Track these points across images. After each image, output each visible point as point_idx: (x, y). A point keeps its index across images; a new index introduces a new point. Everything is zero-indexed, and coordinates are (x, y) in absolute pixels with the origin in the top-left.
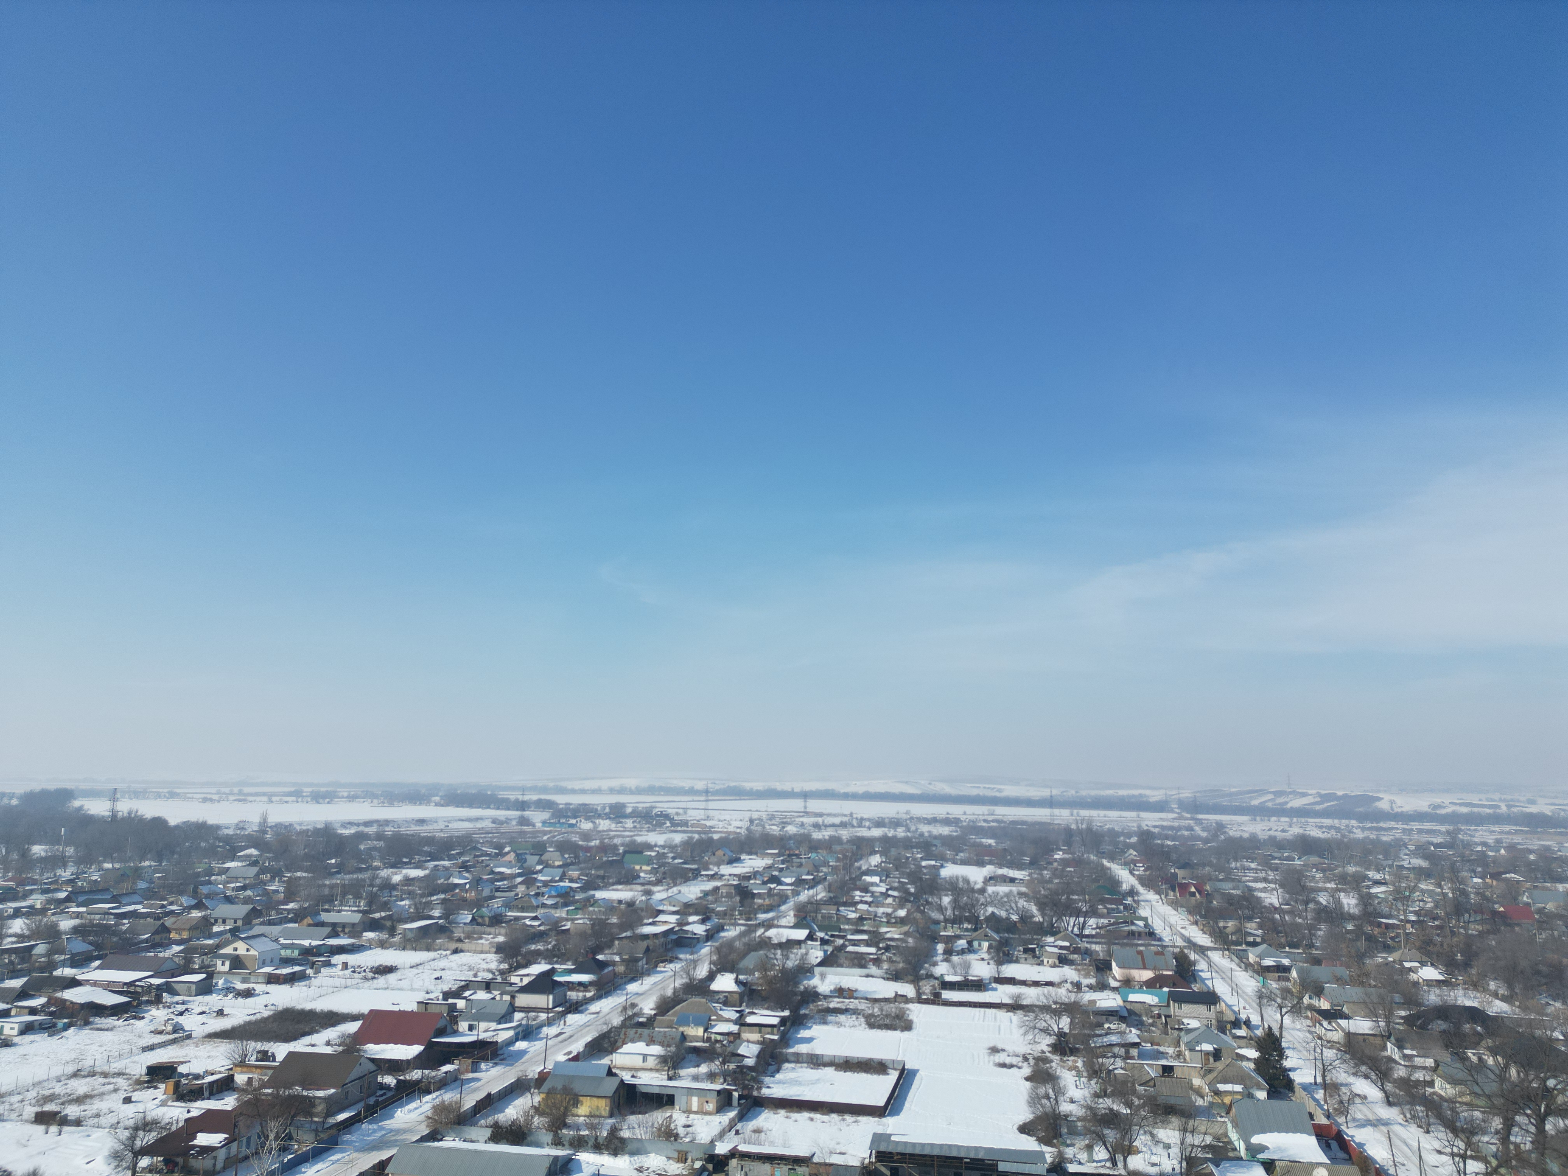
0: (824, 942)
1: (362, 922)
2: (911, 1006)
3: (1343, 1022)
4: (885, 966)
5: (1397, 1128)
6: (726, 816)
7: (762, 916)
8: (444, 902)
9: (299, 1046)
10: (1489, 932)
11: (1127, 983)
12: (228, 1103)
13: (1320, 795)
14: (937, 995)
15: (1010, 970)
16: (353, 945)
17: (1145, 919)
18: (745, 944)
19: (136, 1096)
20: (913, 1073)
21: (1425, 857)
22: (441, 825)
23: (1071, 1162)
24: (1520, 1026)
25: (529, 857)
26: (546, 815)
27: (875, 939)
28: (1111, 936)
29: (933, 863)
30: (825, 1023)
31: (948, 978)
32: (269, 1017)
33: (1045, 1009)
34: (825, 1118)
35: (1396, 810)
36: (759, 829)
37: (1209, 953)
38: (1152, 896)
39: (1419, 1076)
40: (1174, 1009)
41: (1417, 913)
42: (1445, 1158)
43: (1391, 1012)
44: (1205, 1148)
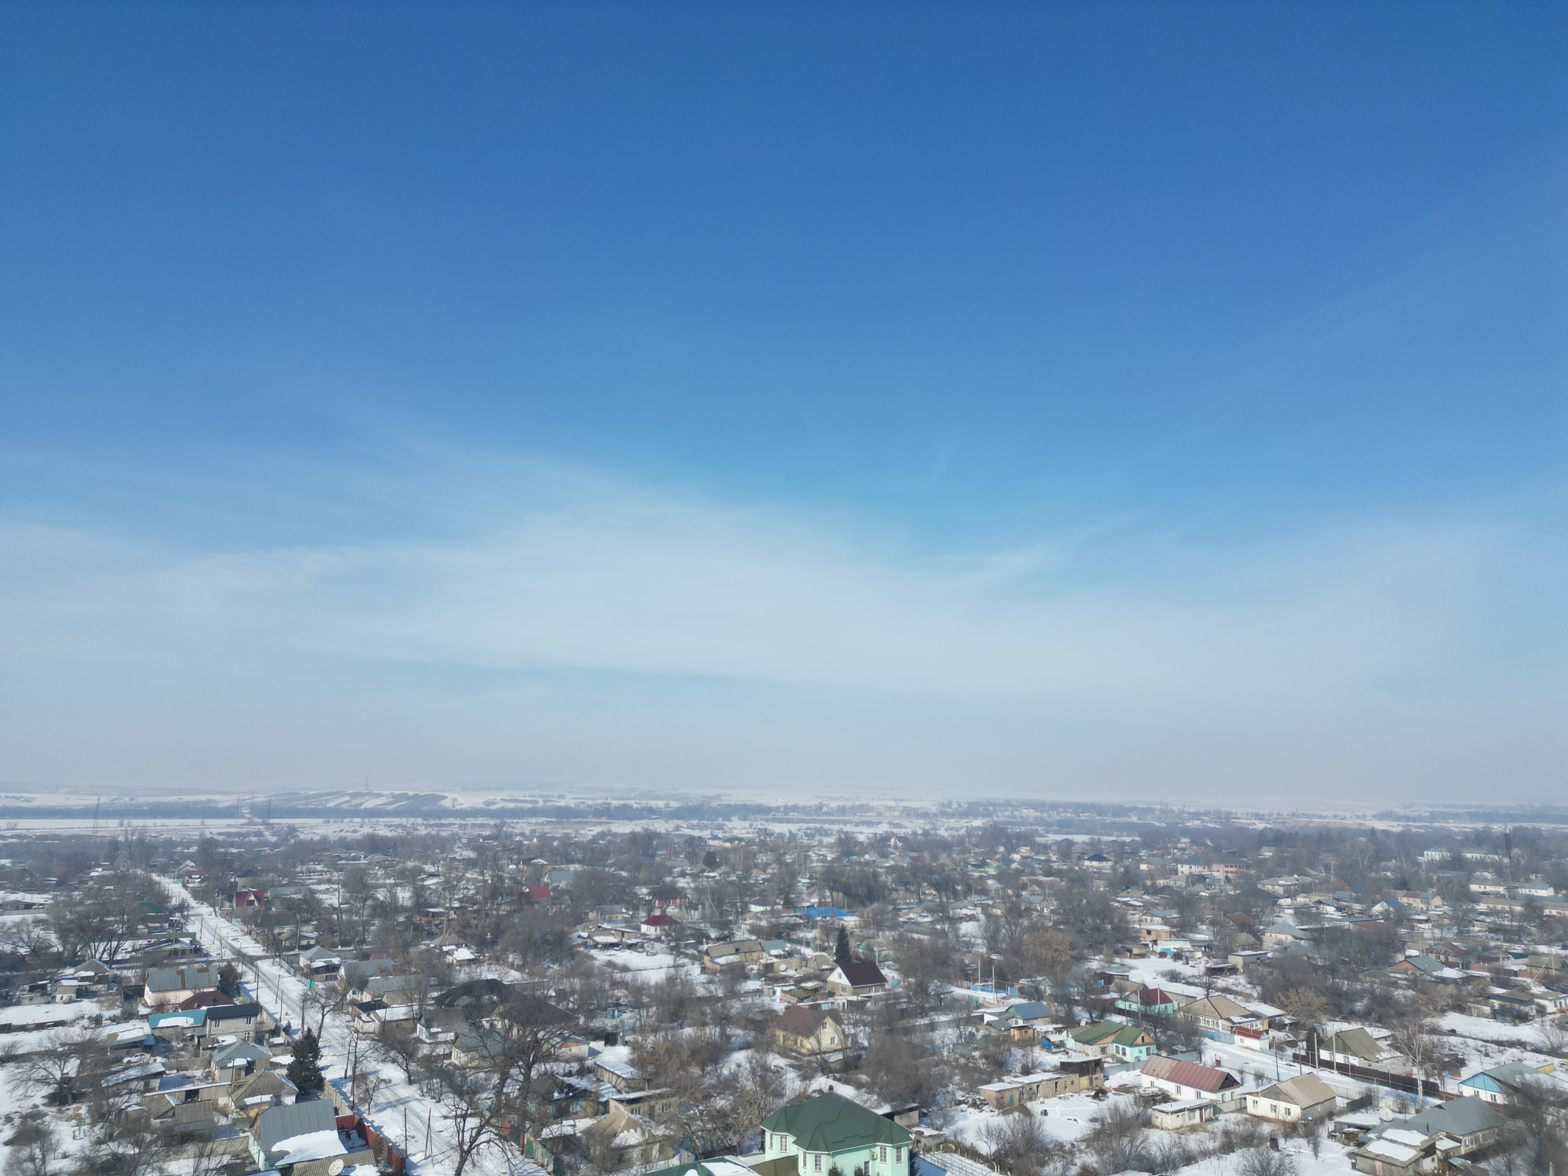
3: (381, 1012)
5: (414, 1105)
10: (515, 911)
11: (160, 1008)
13: (394, 796)
15: (6, 1016)
17: (193, 935)
21: (474, 849)
24: (525, 989)
28: (147, 959)
33: (48, 1054)
35: (458, 807)
37: (259, 963)
38: (205, 909)
39: (440, 1050)
40: (211, 1027)
41: (460, 900)
42: (449, 1122)
43: (425, 995)
44: (221, 1169)
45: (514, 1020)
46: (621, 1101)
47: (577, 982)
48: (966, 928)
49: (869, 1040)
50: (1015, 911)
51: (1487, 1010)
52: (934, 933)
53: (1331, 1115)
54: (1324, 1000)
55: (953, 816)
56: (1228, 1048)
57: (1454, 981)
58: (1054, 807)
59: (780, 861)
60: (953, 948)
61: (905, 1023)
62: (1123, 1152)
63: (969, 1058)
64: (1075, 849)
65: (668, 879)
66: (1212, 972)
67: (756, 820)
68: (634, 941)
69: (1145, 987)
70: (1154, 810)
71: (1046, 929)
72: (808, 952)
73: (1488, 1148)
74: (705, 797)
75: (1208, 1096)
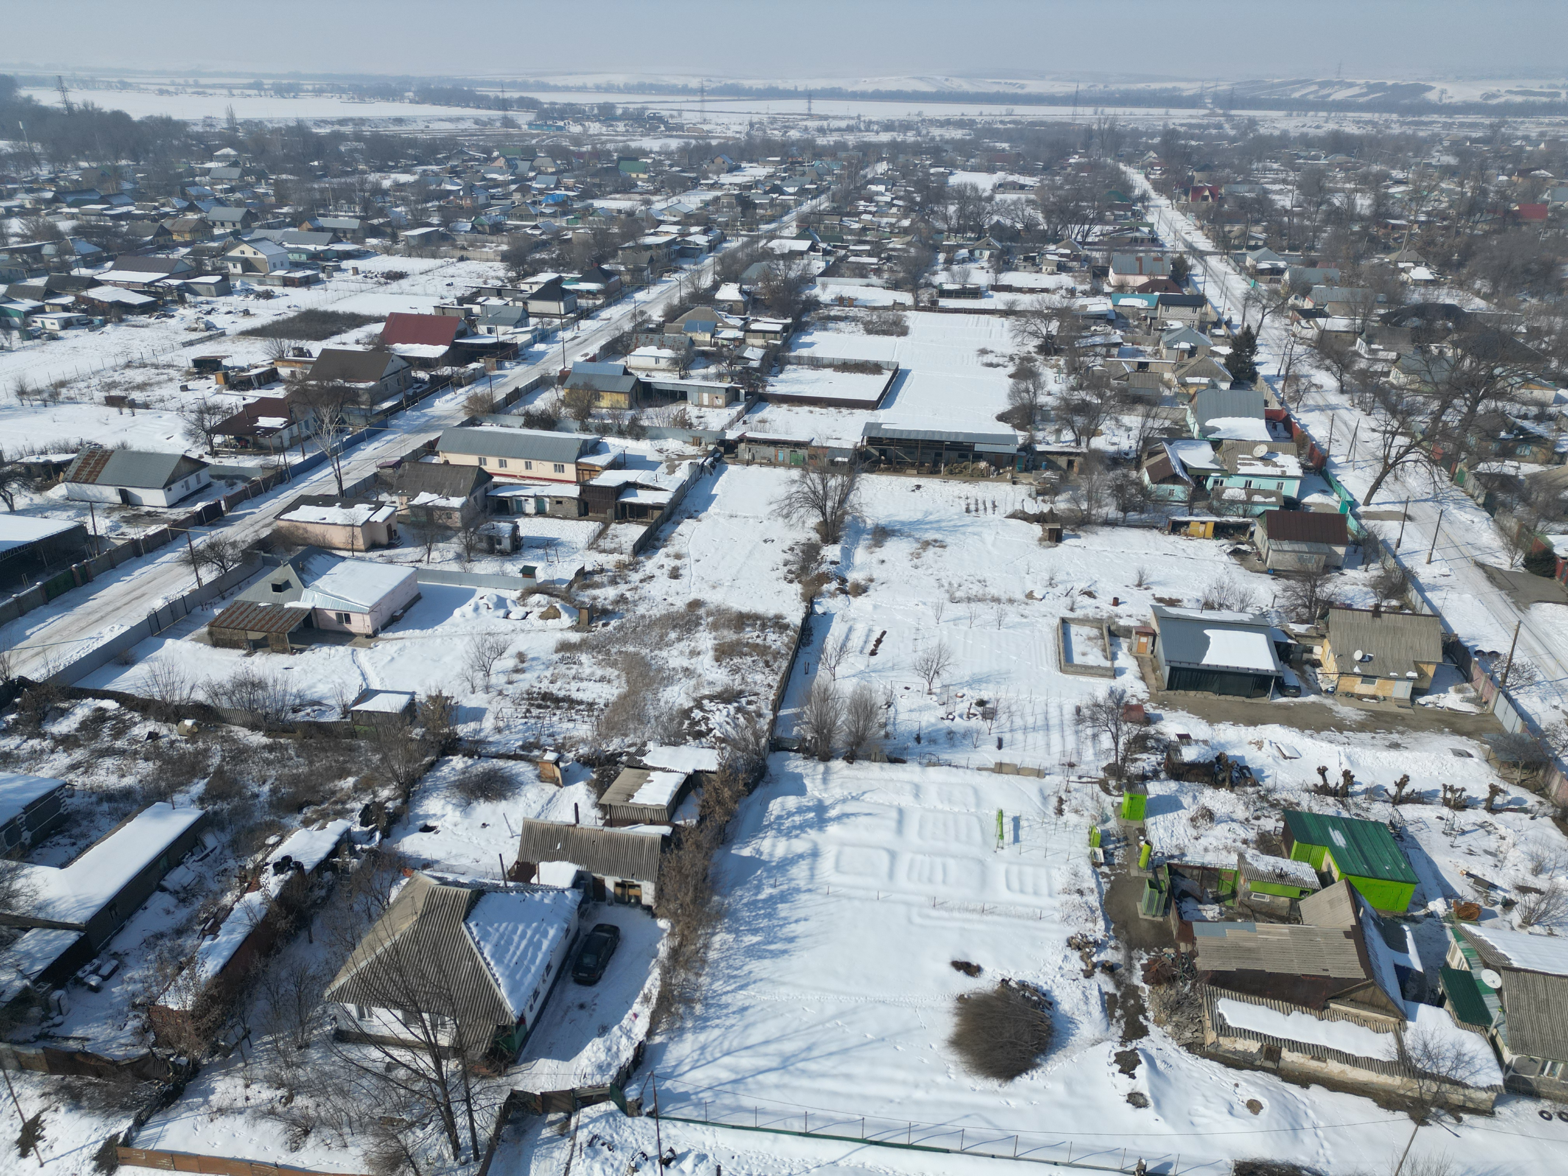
0: (826, 253)
1: (361, 228)
2: (908, 313)
3: (1321, 321)
4: (886, 276)
5: (1343, 413)
6: (724, 119)
7: (764, 227)
8: (440, 209)
9: (332, 343)
11: (1121, 289)
12: (278, 392)
13: (1368, 85)
14: (934, 303)
15: (1008, 278)
16: (358, 251)
17: (1151, 225)
18: (747, 255)
19: (191, 385)
20: (906, 373)
21: (1457, 154)
22: (421, 126)
23: (1040, 443)
24: (1489, 321)
25: (519, 163)
26: (530, 116)
27: (877, 250)
28: (1112, 243)
29: (942, 170)
30: (826, 329)
31: (946, 287)
32: (294, 318)
33: (1037, 314)
34: (824, 411)
35: (1446, 101)
36: (760, 133)
37: (1208, 258)
38: (1163, 201)
39: (1378, 367)
40: (1161, 311)
41: (1428, 213)
42: (1376, 435)
43: (1370, 310)
44: (1163, 430)
47: (1559, 321)
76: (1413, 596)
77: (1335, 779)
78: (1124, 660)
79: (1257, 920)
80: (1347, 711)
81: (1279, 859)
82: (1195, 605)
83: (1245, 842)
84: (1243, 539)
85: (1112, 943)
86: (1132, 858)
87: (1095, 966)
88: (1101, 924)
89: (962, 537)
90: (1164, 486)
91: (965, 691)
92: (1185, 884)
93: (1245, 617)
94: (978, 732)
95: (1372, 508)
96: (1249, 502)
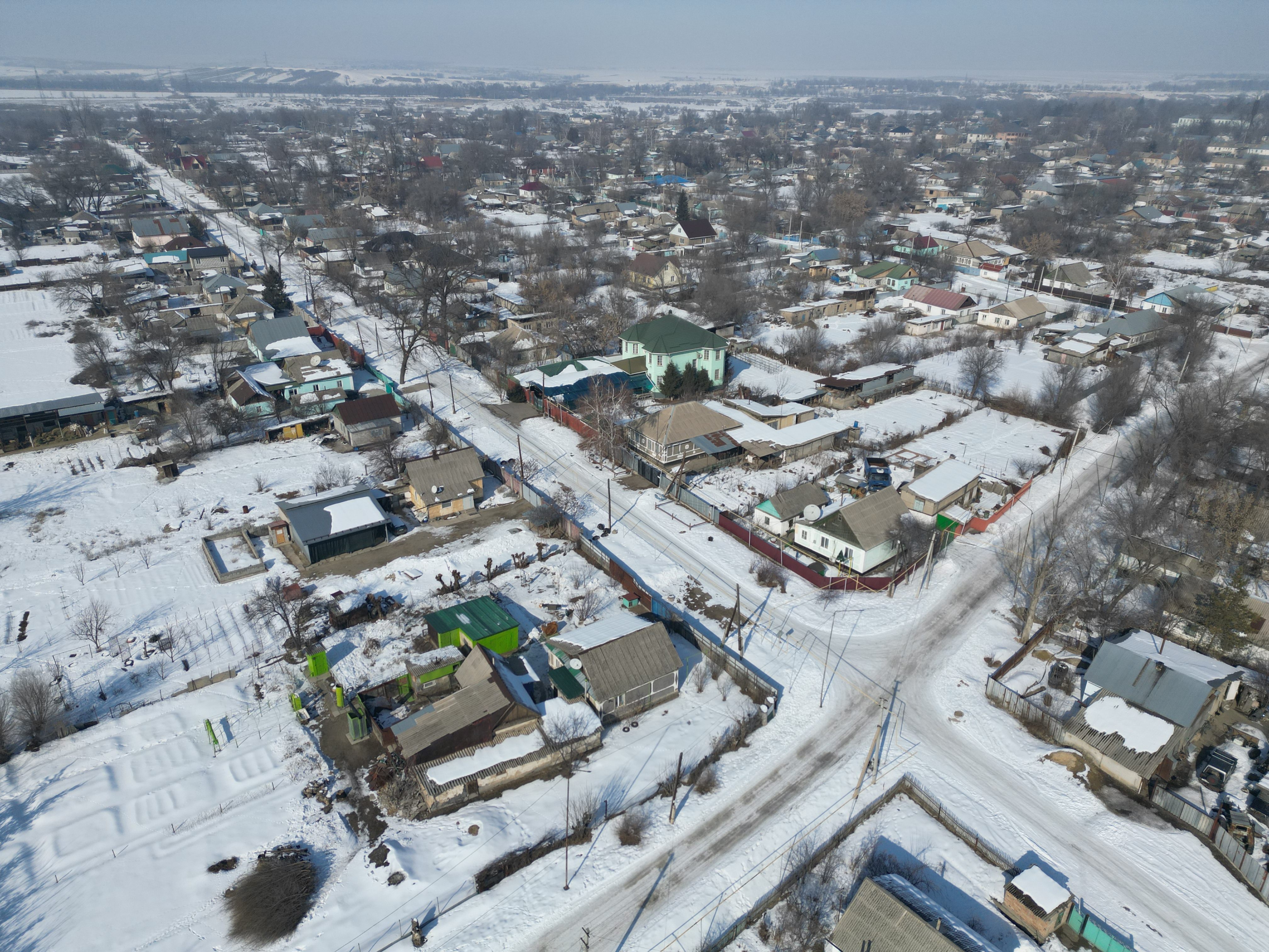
3: (323, 255)
5: (363, 320)
10: (415, 177)
11: (150, 249)
13: (292, 72)
15: (31, 253)
17: (157, 192)
21: (373, 123)
23: (125, 395)
24: (433, 240)
28: (127, 210)
33: (76, 281)
35: (351, 84)
37: (217, 215)
38: (159, 171)
39: (375, 283)
40: (193, 264)
41: (368, 168)
42: (391, 332)
43: (355, 243)
44: (233, 361)
45: (427, 262)
46: (516, 320)
47: (473, 235)
48: (784, 191)
49: (700, 278)
50: (825, 177)
51: (1184, 247)
52: (757, 195)
53: (1038, 324)
54: (1058, 242)
55: (782, 94)
56: (973, 279)
57: (1166, 226)
58: (872, 83)
59: (632, 137)
60: (772, 207)
61: (728, 265)
62: (880, 350)
63: (775, 290)
64: (884, 122)
65: (539, 152)
66: (975, 222)
67: (611, 99)
68: (515, 203)
69: (919, 235)
70: (959, 84)
71: (848, 191)
72: (655, 212)
73: (1147, 344)
74: (566, 77)
75: (950, 313)
76: (453, 437)
77: (449, 580)
78: (270, 553)
79: (432, 702)
80: (441, 530)
81: (433, 652)
82: (310, 492)
83: (406, 651)
84: (328, 430)
85: (338, 775)
86: (330, 703)
87: (331, 800)
88: (325, 766)
89: (78, 498)
90: (251, 406)
91: (135, 634)
92: (376, 703)
93: (350, 488)
94: (161, 664)
95: (407, 385)
96: (321, 402)
